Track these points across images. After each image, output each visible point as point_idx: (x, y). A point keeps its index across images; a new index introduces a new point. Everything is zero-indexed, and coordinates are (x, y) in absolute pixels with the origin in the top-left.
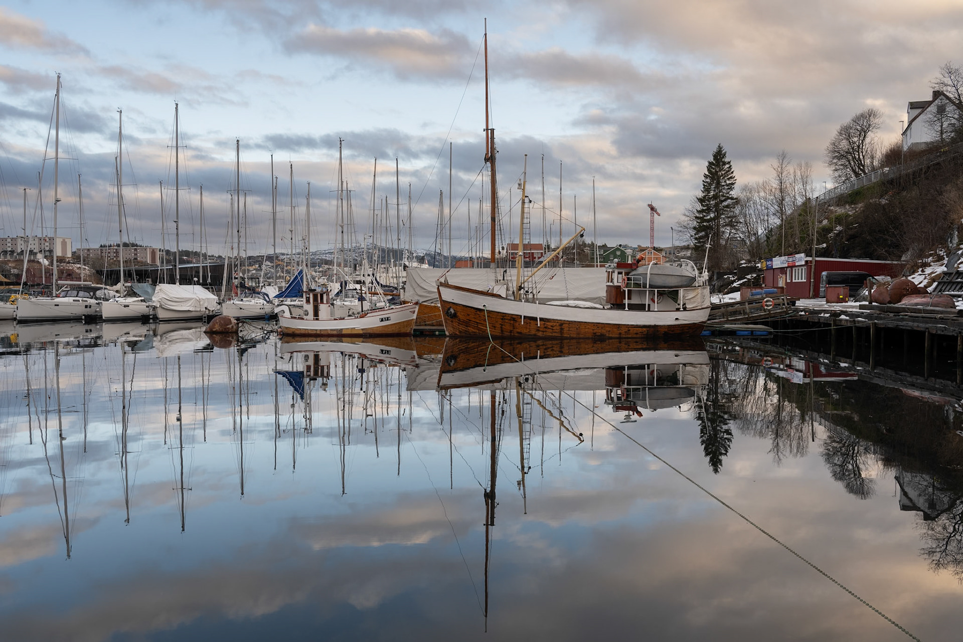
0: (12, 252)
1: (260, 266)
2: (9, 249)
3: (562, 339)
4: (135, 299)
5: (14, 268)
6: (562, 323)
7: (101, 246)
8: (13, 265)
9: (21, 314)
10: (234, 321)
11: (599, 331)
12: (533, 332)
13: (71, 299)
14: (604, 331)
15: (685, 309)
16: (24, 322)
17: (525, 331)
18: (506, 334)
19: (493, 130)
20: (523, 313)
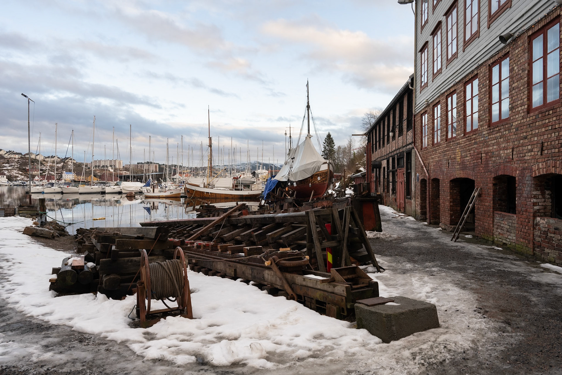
0: (99, 166)
1: (205, 171)
2: (98, 165)
3: (216, 198)
4: (118, 186)
5: (99, 173)
6: (216, 194)
7: (138, 163)
8: (98, 171)
9: (80, 191)
10: (134, 193)
11: (226, 196)
12: (208, 196)
13: (97, 187)
14: (228, 196)
15: (251, 190)
16: (81, 194)
17: (206, 196)
18: (202, 197)
19: (211, 138)
20: (205, 191)
